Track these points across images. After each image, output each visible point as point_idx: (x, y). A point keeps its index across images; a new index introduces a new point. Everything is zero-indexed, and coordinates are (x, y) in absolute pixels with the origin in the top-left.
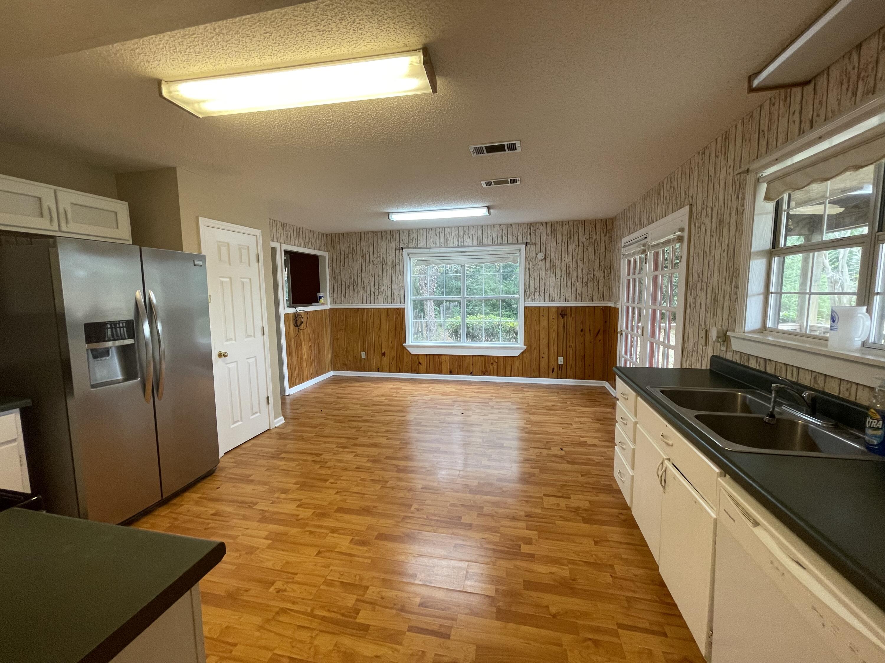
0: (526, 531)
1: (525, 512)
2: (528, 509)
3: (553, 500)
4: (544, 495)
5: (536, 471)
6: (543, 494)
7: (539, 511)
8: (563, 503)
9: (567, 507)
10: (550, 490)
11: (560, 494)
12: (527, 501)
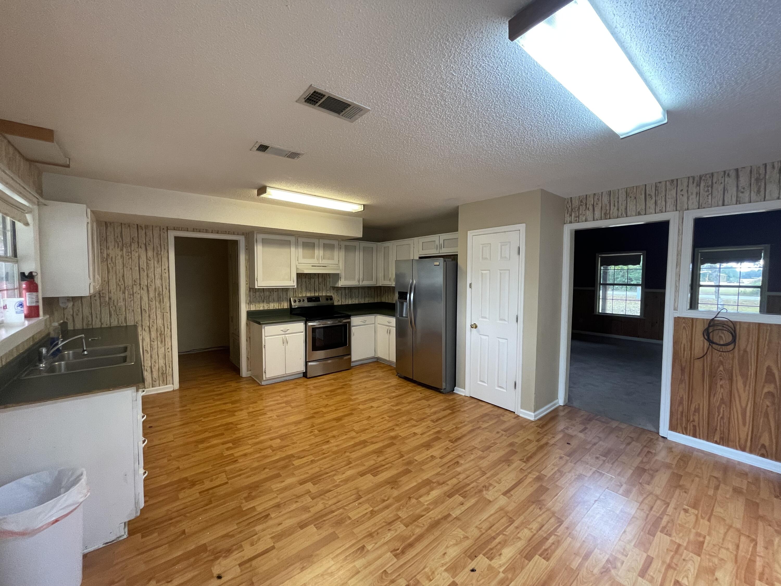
0: (233, 452)
1: (239, 462)
2: (238, 465)
3: (218, 482)
4: (227, 483)
5: (246, 506)
6: (229, 483)
7: (227, 468)
8: (207, 484)
9: (203, 482)
10: (222, 491)
11: (211, 491)
12: (241, 470)
